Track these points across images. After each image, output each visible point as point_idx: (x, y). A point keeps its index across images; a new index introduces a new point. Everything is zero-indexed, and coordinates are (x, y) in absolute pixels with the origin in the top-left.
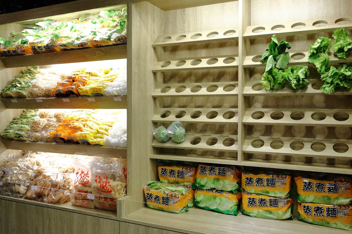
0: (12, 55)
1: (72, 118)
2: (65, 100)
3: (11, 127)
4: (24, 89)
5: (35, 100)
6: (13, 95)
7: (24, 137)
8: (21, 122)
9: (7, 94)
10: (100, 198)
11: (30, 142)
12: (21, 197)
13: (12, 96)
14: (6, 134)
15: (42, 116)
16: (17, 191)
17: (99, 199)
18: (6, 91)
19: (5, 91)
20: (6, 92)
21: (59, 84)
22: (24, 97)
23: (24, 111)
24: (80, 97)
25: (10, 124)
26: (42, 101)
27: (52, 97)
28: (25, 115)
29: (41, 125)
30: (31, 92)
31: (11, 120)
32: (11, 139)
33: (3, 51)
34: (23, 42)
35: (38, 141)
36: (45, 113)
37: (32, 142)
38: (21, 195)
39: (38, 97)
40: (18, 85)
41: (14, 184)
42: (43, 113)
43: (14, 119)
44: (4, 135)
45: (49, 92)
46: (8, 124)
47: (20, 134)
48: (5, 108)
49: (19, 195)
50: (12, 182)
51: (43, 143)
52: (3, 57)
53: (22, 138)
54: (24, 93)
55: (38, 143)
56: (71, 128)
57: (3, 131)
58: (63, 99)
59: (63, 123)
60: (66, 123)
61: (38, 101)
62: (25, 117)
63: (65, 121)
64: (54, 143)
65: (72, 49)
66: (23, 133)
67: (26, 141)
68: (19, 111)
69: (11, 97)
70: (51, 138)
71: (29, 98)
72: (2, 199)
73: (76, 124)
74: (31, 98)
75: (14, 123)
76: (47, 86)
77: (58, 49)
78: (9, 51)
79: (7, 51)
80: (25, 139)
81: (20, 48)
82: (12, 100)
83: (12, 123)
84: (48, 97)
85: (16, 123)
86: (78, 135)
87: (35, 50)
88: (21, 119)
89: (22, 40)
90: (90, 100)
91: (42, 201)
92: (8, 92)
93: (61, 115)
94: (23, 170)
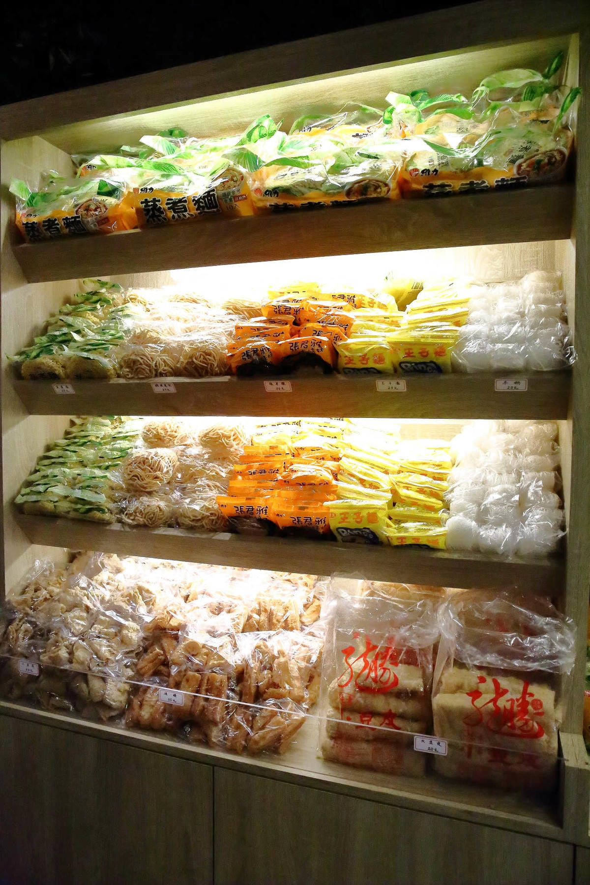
0: (59, 236)
1: (271, 448)
2: (271, 386)
3: (47, 476)
4: (106, 349)
5: (149, 385)
6: (60, 371)
7: (106, 510)
8: (75, 458)
9: (38, 367)
10: (474, 751)
11: (128, 529)
12: (111, 720)
13: (57, 372)
14: (34, 498)
15: (156, 439)
16: (97, 699)
17: (469, 755)
18: (38, 356)
19: (35, 357)
20: (38, 360)
21: (240, 331)
22: (99, 378)
23: (73, 424)
24: (341, 377)
25: (38, 464)
26: (172, 390)
27: (217, 375)
28: (83, 434)
29: (165, 470)
30: (133, 357)
31: (41, 452)
32: (52, 516)
33: (27, 223)
34: (105, 190)
35: (157, 527)
36: (165, 429)
37: (130, 526)
38: (113, 714)
39: (156, 376)
40: (76, 337)
41: (84, 677)
42: (160, 431)
43: (48, 448)
44: (26, 502)
45: (204, 358)
46: (32, 465)
47: (90, 503)
48: (23, 413)
49: (104, 715)
50: (75, 667)
51: (180, 534)
52: (25, 245)
53: (98, 514)
54: (108, 362)
55: (156, 532)
56: (286, 482)
57: (18, 486)
58: (267, 384)
59: (244, 467)
60: (256, 465)
61: (158, 390)
62: (85, 443)
63: (247, 459)
64: (226, 536)
65: (312, 207)
66: (102, 499)
67: (109, 523)
68: (61, 422)
69: (52, 377)
70: (213, 518)
71: (122, 381)
72: (41, 724)
73: (304, 469)
74: (131, 378)
75: (53, 460)
76: (195, 337)
77: (245, 210)
78: (50, 223)
79: (44, 222)
80: (107, 516)
81: (96, 210)
82: (55, 387)
83: (46, 462)
84: (201, 376)
85: (61, 460)
86: (337, 512)
87: (153, 215)
88: (72, 448)
89: (103, 184)
90: (383, 386)
91: (206, 742)
92: (46, 360)
93: (232, 438)
94: (102, 623)
